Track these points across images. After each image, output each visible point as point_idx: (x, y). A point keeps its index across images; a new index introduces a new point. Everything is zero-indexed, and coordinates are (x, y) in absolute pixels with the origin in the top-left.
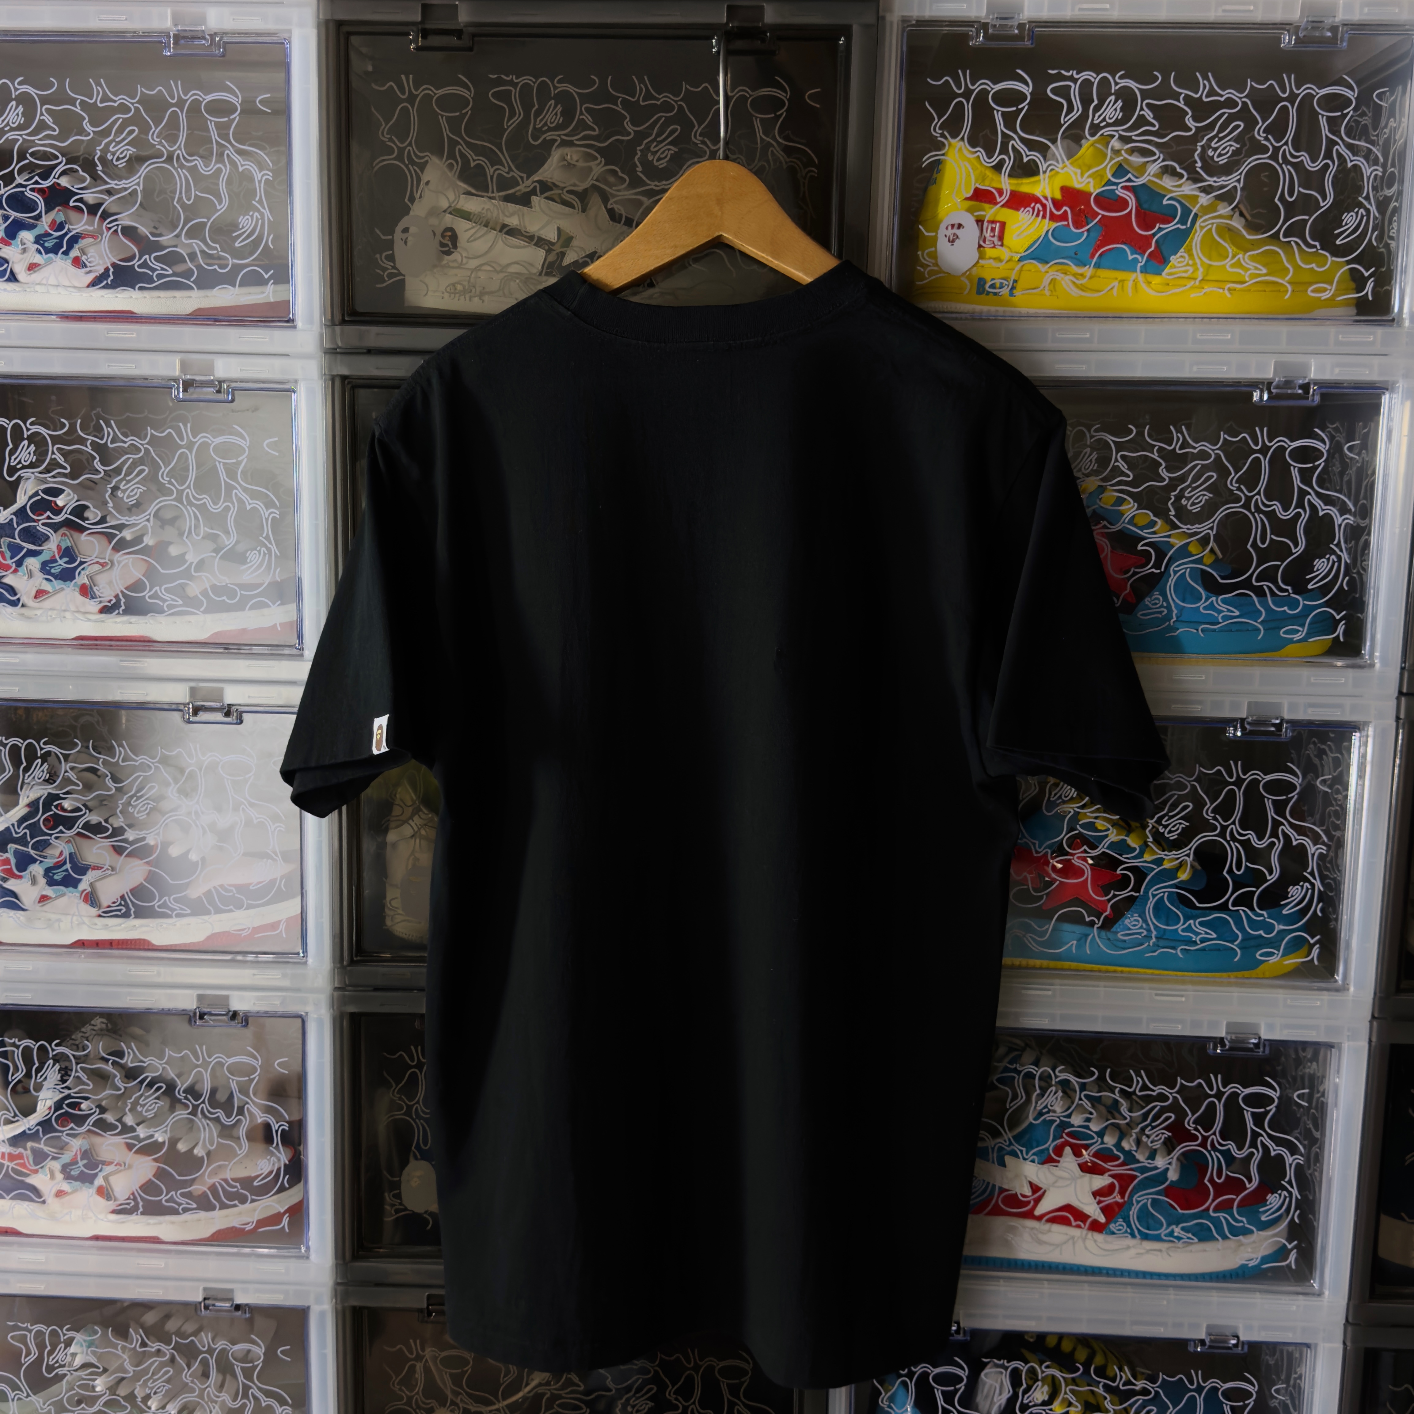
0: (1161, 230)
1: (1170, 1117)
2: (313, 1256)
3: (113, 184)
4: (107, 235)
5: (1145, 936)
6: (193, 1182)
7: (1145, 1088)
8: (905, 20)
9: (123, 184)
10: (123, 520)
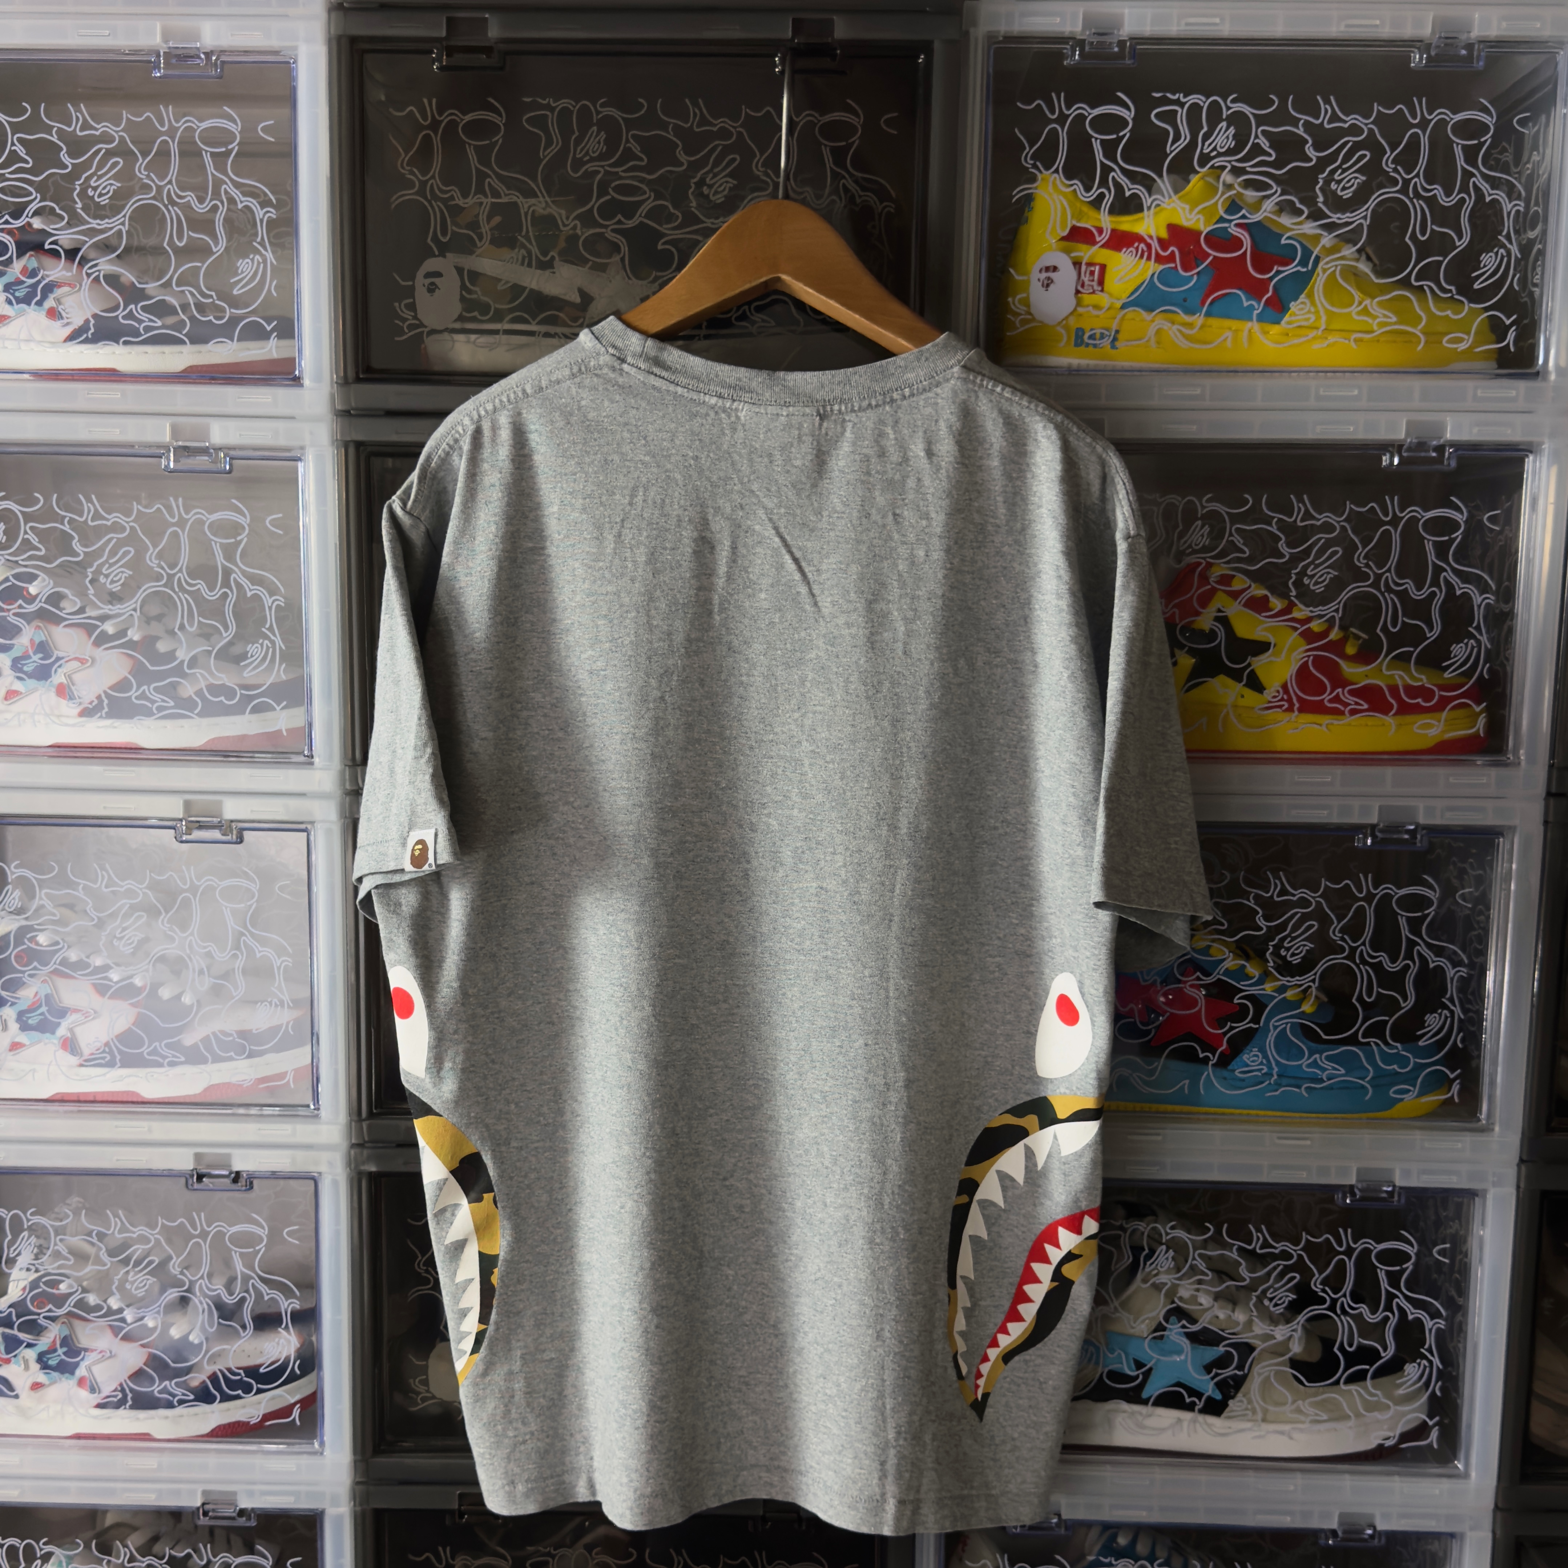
0: (1278, 272)
1: (1294, 1278)
2: (327, 1453)
3: (94, 224)
4: (87, 282)
5: (1265, 1074)
6: (186, 1371)
7: (1266, 1245)
8: (991, 37)
9: (104, 224)
10: (107, 609)
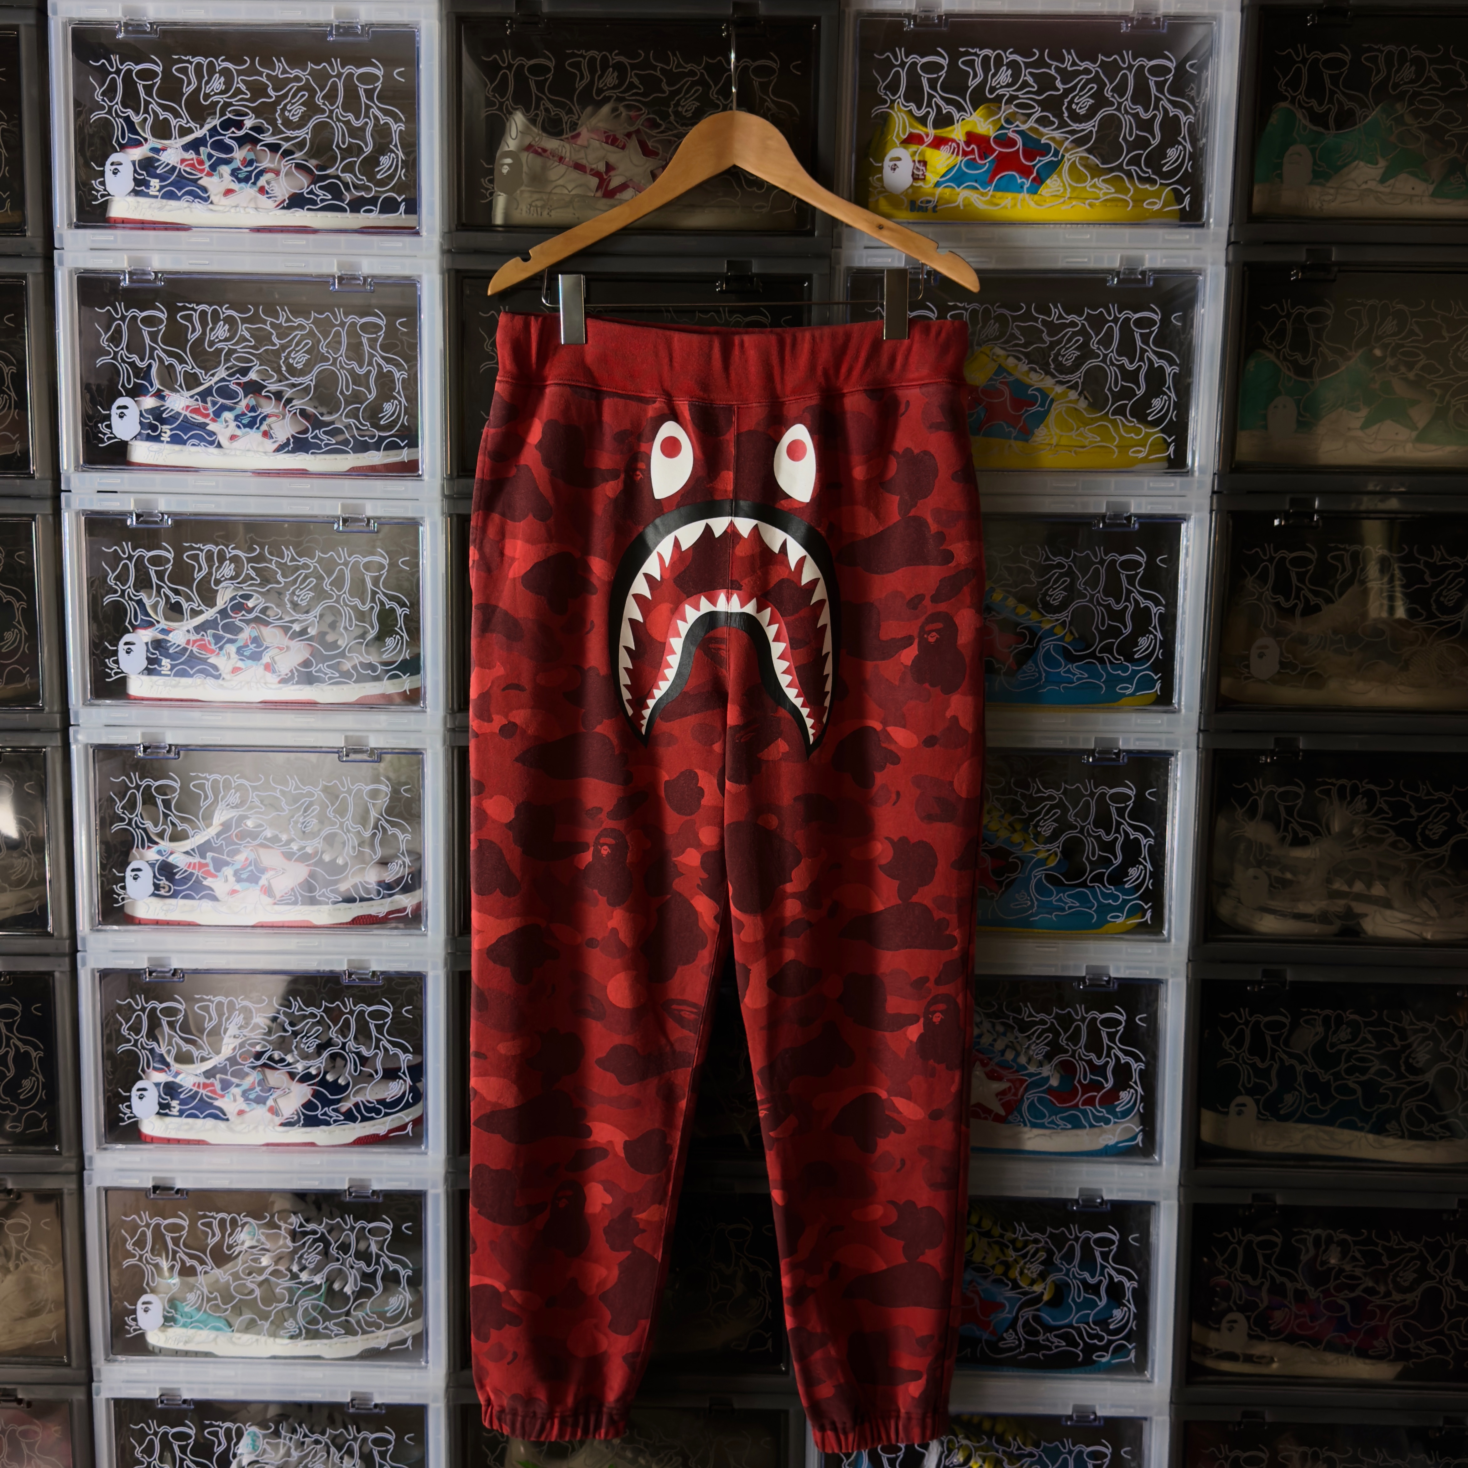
0: (1027, 411)
1: (1049, 1036)
2: (430, 1153)
3: (293, 380)
4: (289, 416)
5: (1029, 906)
6: (339, 1101)
7: (1030, 1015)
8: (849, 269)
9: (300, 380)
10: (297, 616)
